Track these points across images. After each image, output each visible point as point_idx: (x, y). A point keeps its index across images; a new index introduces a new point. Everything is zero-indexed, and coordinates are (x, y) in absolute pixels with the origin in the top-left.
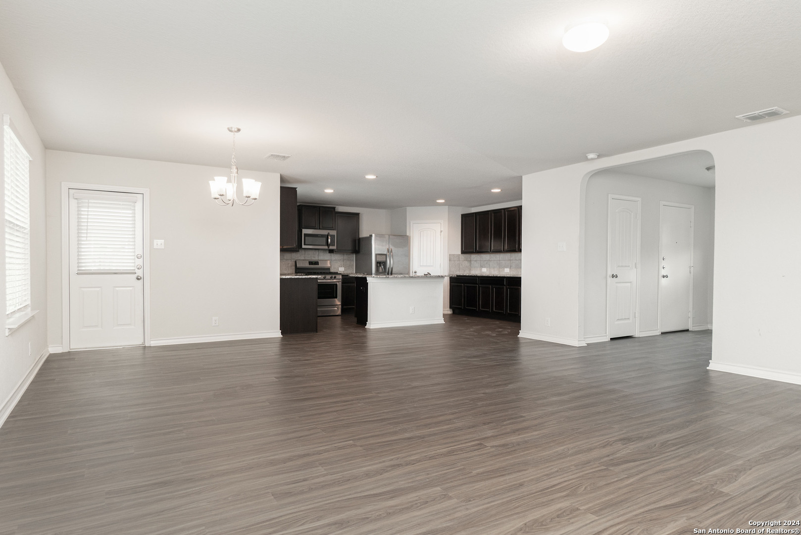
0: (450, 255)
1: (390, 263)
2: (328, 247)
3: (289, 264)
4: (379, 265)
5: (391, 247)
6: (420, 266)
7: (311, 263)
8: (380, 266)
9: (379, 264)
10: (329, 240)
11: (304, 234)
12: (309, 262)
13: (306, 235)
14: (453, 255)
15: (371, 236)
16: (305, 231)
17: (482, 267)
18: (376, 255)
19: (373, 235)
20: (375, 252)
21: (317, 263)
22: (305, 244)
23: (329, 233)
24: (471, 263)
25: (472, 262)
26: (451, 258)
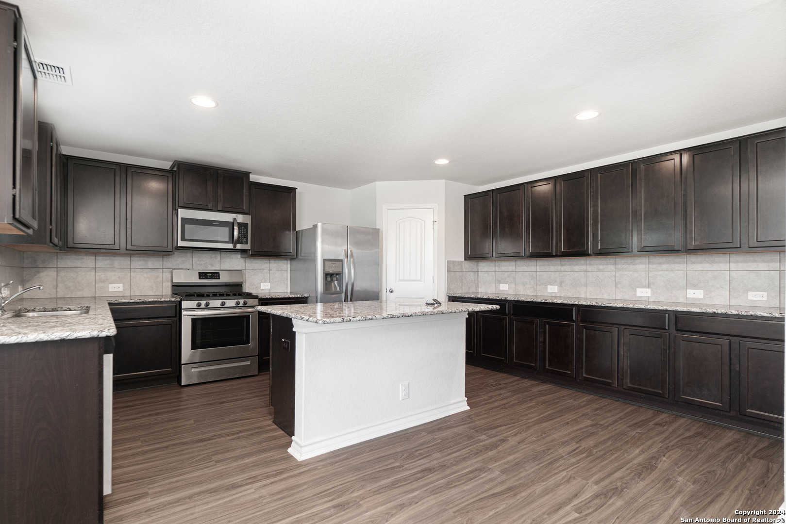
0: (448, 262)
1: (349, 273)
2: (235, 246)
3: (158, 277)
4: (329, 279)
5: (351, 248)
6: (400, 280)
7: (203, 275)
8: (332, 280)
9: (329, 277)
10: (236, 233)
11: (182, 219)
12: (200, 273)
13: (185, 221)
14: (454, 262)
15: (315, 226)
16: (183, 213)
17: (499, 282)
18: (325, 261)
19: (319, 225)
20: (322, 254)
21: (215, 275)
22: (183, 239)
23: (235, 219)
24: (478, 275)
25: (480, 274)
26: (451, 267)
